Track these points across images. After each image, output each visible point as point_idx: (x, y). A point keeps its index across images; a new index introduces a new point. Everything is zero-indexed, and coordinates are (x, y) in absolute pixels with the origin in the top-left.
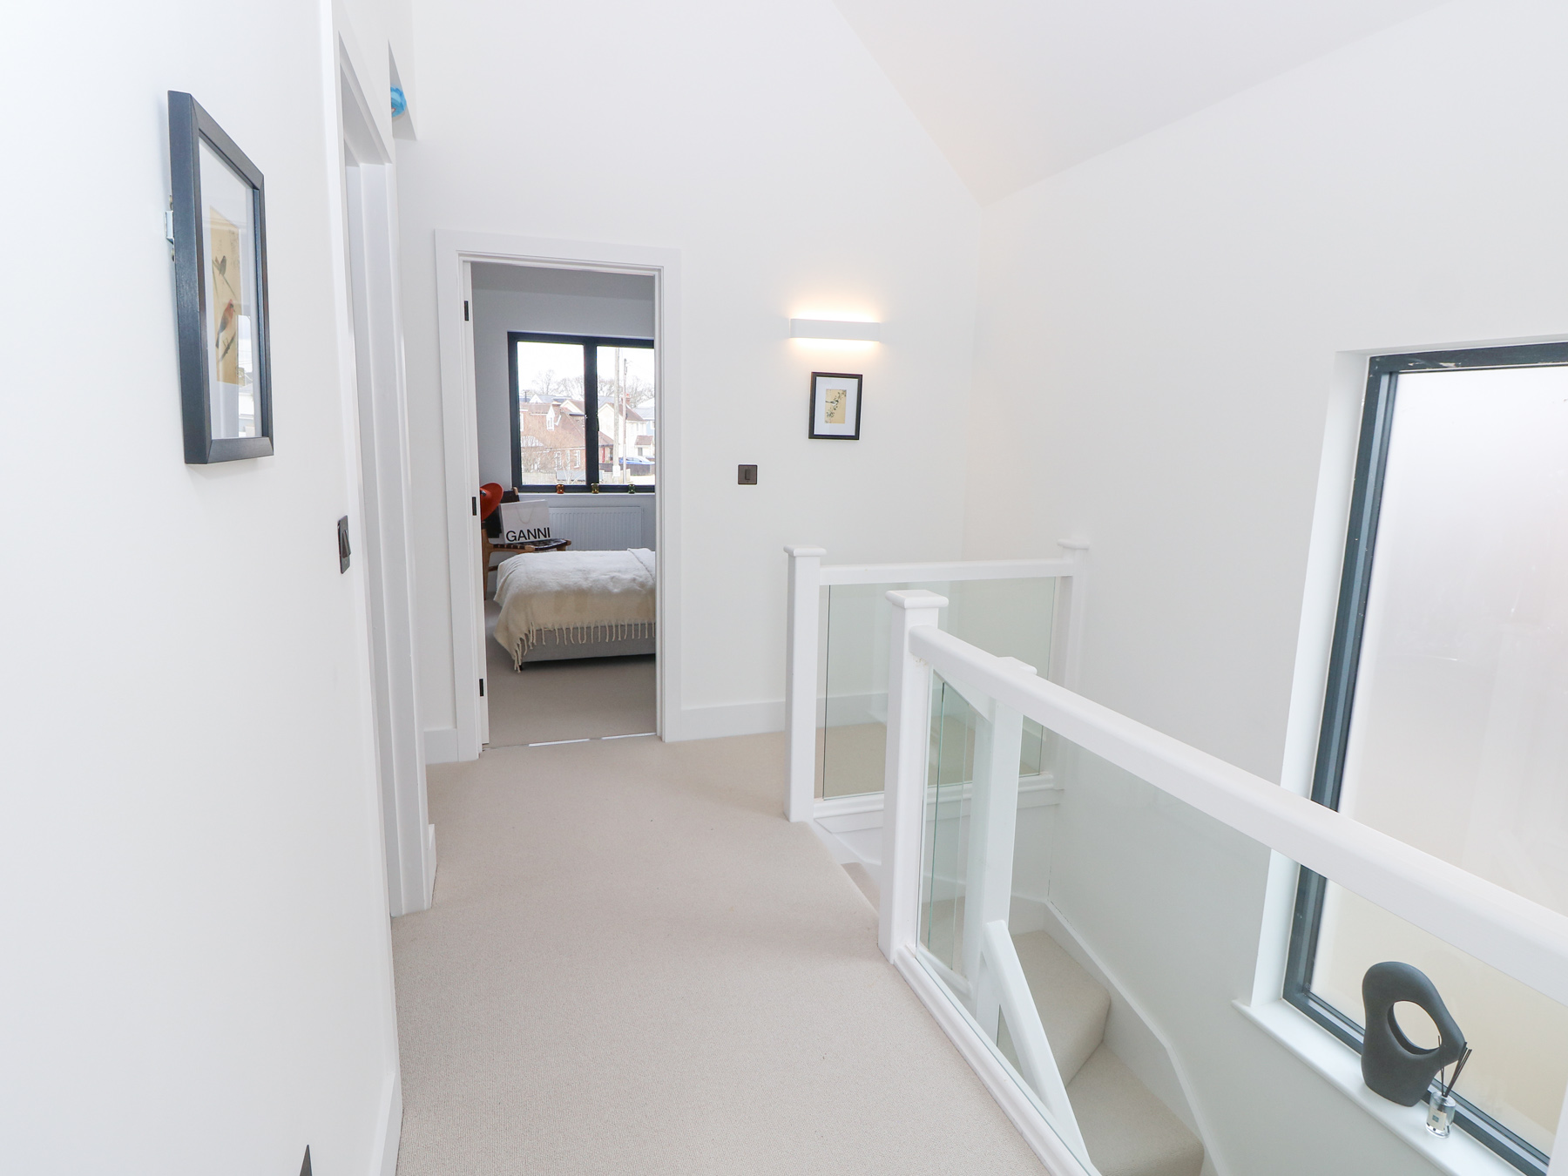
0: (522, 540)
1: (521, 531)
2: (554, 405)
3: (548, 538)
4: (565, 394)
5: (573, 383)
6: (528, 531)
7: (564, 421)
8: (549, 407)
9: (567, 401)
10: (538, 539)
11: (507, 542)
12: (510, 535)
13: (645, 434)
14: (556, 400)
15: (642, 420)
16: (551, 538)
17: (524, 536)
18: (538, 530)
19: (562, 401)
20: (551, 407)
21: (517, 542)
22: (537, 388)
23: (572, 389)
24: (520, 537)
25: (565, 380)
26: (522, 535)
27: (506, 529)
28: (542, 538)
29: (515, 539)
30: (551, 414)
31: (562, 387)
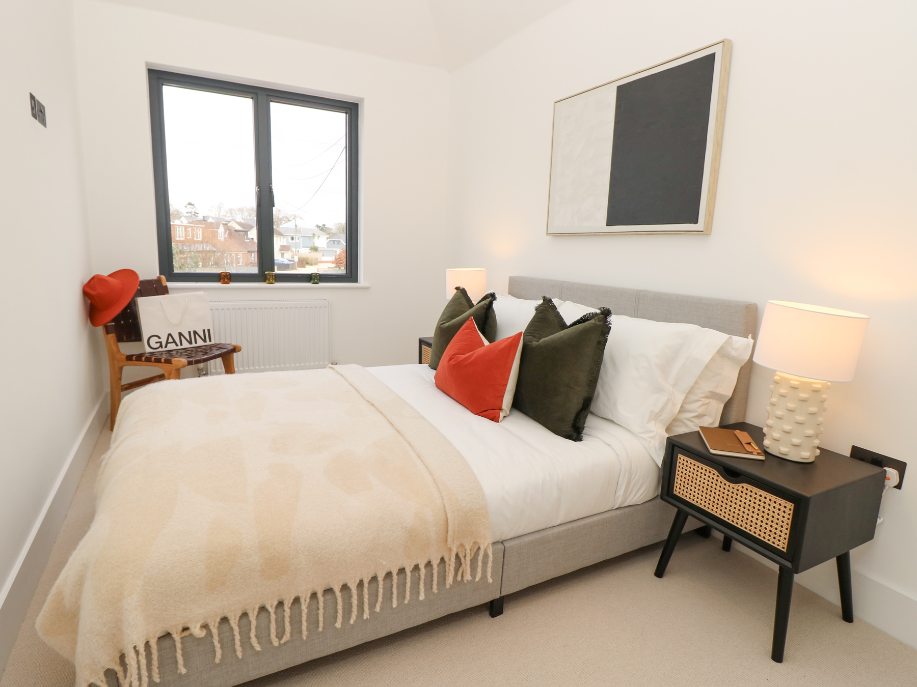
0: (171, 347)
1: (170, 335)
2: (223, 224)
3: (208, 343)
4: (231, 218)
5: (237, 212)
6: (180, 334)
7: (230, 234)
8: (220, 225)
9: (233, 222)
10: (194, 345)
11: (148, 350)
12: (153, 342)
13: (285, 244)
14: (226, 221)
15: (283, 235)
16: (213, 342)
17: (174, 342)
18: (195, 332)
19: (229, 222)
20: (221, 225)
21: (164, 349)
22: (213, 215)
23: (235, 216)
24: (167, 343)
25: (231, 209)
26: (170, 340)
27: (146, 333)
28: (200, 343)
29: (161, 346)
30: (221, 229)
31: (229, 214)
